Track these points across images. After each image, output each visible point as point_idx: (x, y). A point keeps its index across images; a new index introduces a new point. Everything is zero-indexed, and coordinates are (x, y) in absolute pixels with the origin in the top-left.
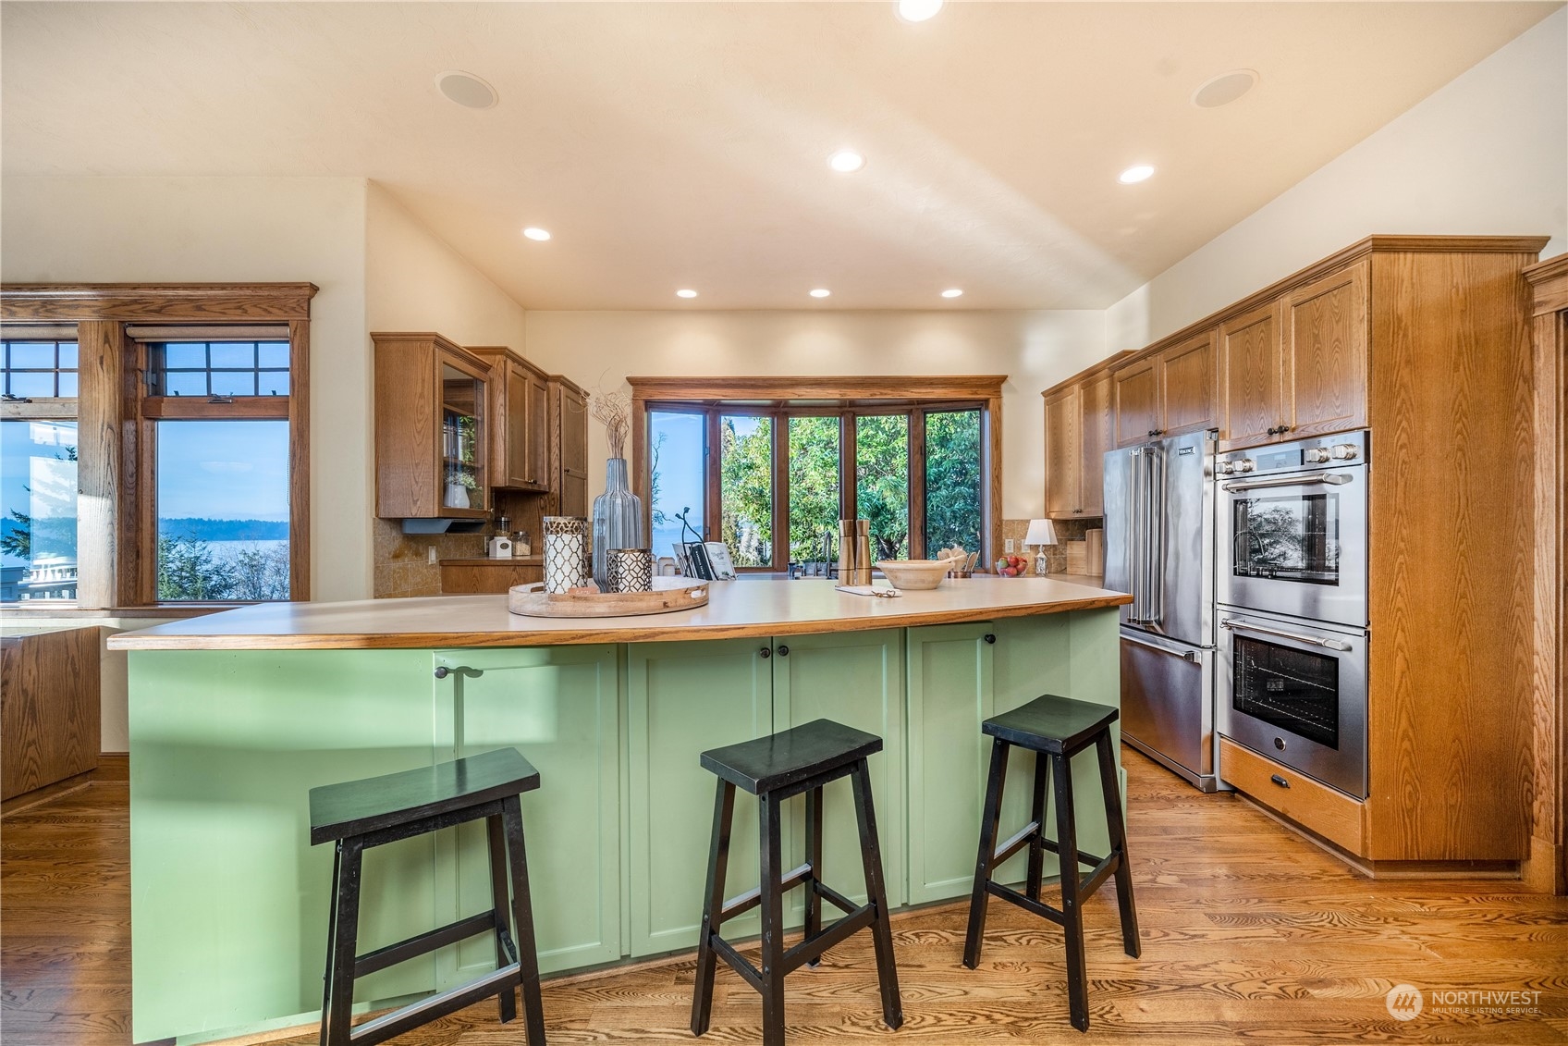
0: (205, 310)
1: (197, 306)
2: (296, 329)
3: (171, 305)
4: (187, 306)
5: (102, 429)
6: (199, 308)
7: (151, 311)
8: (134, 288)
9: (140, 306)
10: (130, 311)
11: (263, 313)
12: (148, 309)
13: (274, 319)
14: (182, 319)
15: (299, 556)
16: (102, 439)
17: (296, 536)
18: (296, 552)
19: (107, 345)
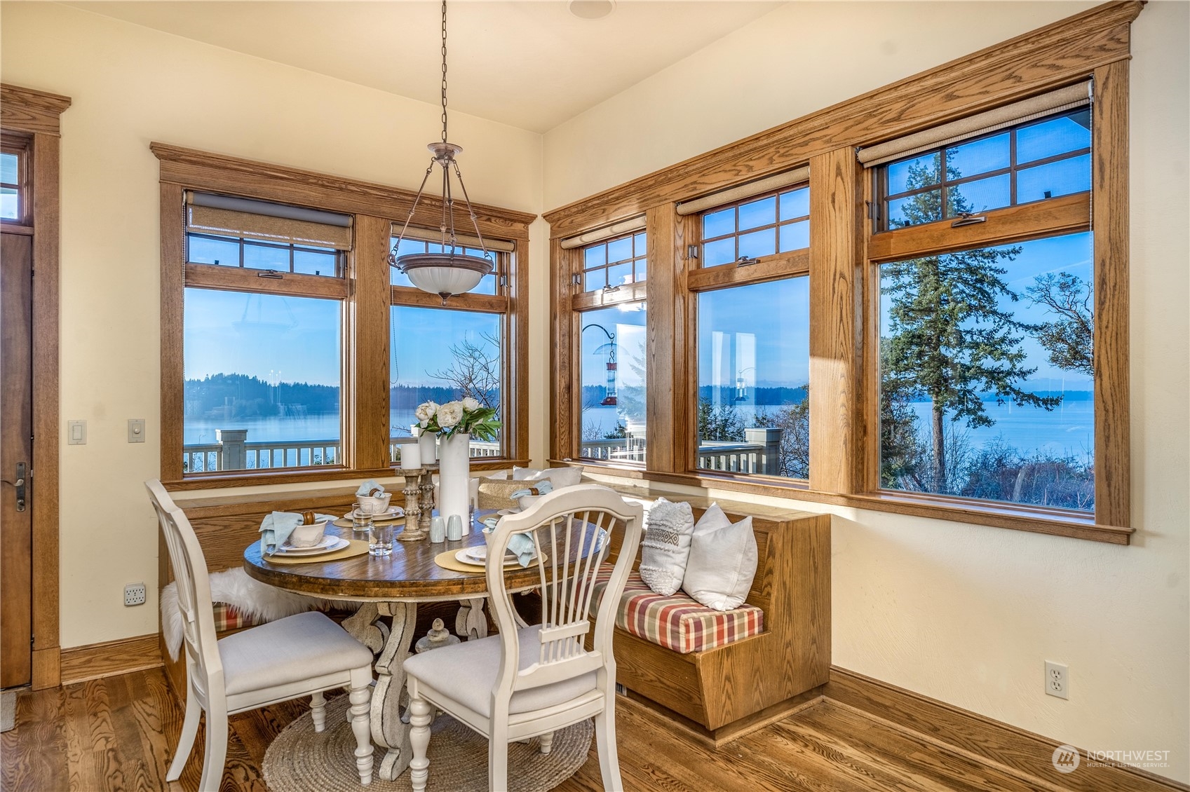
0: (959, 97)
1: (947, 96)
2: (1107, 78)
3: (913, 106)
4: (934, 99)
5: (834, 279)
6: (951, 97)
7: (889, 121)
8: (872, 97)
9: (875, 119)
10: (864, 129)
11: (1049, 72)
12: (884, 119)
13: (1067, 74)
14: (927, 118)
15: (1112, 444)
16: (834, 292)
17: (1107, 411)
18: (1107, 438)
19: (839, 178)
